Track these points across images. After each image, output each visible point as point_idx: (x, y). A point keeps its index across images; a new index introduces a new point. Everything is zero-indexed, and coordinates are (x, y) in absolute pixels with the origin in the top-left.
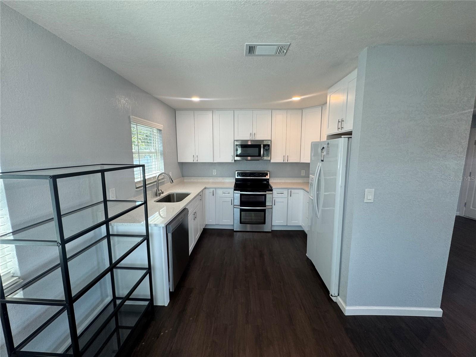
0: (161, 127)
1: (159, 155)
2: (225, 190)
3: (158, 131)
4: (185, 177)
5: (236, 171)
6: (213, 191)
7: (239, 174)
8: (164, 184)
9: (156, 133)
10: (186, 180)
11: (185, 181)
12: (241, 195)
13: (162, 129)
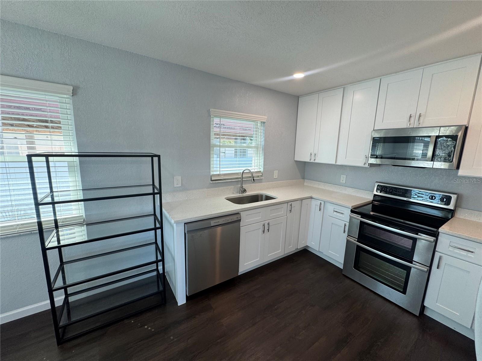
0: (264, 118)
1: (261, 150)
2: (338, 209)
3: (262, 124)
4: (305, 180)
5: (377, 182)
6: (321, 204)
7: (382, 188)
8: (261, 182)
9: (260, 126)
10: (307, 183)
11: (305, 184)
12: (362, 223)
13: (266, 121)
